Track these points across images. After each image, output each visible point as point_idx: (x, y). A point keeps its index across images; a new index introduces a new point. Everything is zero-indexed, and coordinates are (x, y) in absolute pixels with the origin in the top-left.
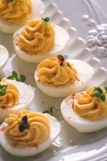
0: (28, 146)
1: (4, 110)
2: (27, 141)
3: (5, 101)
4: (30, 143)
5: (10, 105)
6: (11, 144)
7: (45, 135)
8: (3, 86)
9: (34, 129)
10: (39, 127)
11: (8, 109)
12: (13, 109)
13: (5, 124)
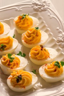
0: (20, 87)
1: (12, 69)
2: (20, 85)
3: (13, 65)
4: (21, 85)
5: (15, 67)
6: (12, 86)
7: (29, 82)
8: (12, 58)
11: (14, 69)
12: (16, 69)
13: (11, 76)
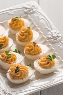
0: (19, 79)
1: (10, 64)
2: (18, 77)
3: (10, 61)
5: (12, 62)
6: (12, 78)
7: (26, 74)
8: (10, 54)
9: (22, 72)
10: (24, 71)
11: (11, 64)
12: (13, 64)
13: (10, 70)
